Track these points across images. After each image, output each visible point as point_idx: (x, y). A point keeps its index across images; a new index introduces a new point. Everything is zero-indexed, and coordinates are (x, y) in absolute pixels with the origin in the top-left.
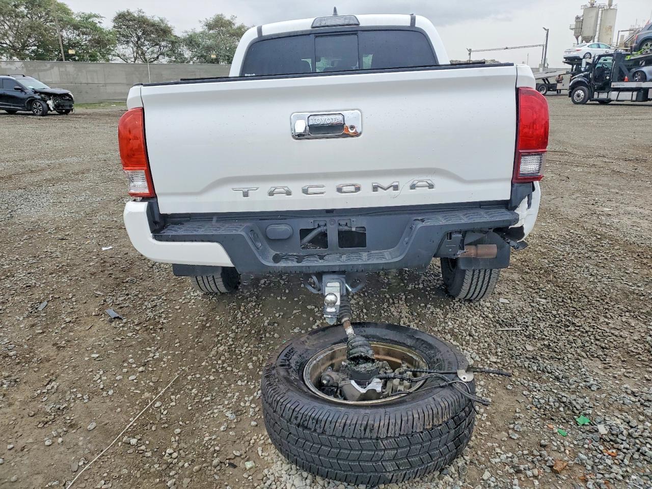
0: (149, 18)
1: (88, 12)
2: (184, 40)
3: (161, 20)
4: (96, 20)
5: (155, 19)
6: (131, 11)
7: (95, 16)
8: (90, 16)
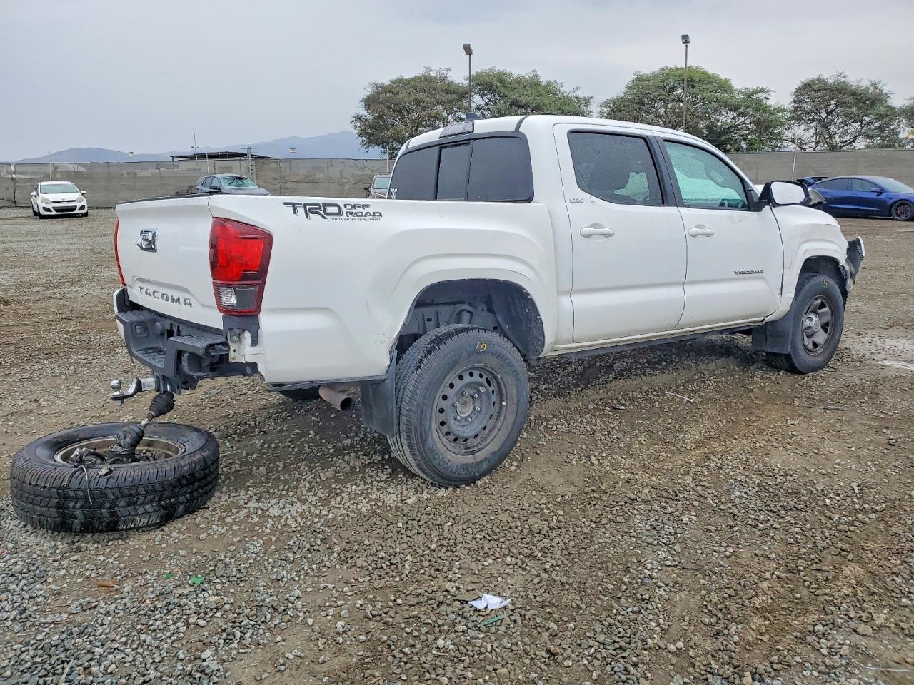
0: (851, 84)
1: (753, 86)
2: (904, 111)
3: (872, 84)
4: (762, 96)
5: (860, 85)
6: (825, 76)
7: (763, 91)
8: (755, 92)
